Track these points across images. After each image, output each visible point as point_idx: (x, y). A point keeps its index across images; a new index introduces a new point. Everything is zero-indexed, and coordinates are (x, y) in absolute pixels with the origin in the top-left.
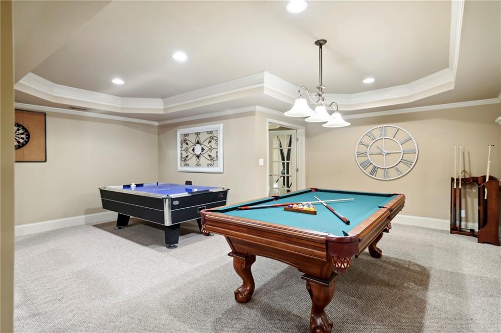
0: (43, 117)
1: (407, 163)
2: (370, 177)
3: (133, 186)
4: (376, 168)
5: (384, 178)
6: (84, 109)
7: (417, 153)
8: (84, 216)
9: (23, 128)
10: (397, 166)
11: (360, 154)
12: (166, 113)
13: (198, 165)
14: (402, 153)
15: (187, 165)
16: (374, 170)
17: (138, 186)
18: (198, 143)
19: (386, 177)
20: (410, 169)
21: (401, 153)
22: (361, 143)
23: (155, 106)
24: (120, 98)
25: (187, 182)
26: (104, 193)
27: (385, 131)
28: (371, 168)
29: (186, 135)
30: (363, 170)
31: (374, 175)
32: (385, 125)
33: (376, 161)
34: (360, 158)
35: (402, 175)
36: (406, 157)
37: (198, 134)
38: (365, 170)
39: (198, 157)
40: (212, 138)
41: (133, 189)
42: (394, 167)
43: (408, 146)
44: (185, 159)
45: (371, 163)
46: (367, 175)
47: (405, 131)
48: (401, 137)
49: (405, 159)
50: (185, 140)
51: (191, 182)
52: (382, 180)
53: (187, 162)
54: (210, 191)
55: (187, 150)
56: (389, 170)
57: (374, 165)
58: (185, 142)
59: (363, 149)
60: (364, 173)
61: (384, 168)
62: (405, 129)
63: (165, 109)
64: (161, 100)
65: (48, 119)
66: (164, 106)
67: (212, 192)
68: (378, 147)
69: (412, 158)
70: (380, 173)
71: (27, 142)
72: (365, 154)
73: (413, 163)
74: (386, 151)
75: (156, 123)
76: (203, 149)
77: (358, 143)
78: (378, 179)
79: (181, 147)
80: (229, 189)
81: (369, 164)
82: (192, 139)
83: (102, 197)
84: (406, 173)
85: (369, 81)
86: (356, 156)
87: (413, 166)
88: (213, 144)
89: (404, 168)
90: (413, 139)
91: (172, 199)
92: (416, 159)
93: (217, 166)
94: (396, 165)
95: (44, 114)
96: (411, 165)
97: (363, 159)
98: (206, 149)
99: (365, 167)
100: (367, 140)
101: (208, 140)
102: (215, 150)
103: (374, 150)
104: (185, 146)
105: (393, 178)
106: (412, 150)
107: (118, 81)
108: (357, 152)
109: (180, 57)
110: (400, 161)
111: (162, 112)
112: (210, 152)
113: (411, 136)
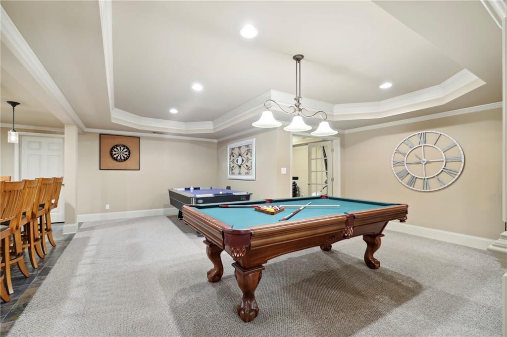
0: (138, 140)
1: (451, 173)
2: (408, 188)
3: (192, 189)
4: (415, 178)
5: (424, 189)
6: (162, 133)
7: (463, 161)
8: (163, 209)
9: (127, 148)
10: (440, 176)
11: (396, 164)
12: (215, 131)
13: (240, 174)
14: (445, 161)
15: (233, 174)
16: (413, 181)
17: (195, 189)
18: (240, 155)
19: (425, 188)
20: (454, 180)
21: (443, 161)
22: (397, 152)
23: (207, 127)
24: (183, 123)
25: (228, 187)
26: (171, 194)
27: (425, 137)
28: (408, 178)
29: (233, 149)
30: (400, 181)
31: (413, 185)
32: (425, 132)
33: (414, 171)
34: (396, 167)
35: (445, 186)
36: (449, 166)
37: (240, 148)
38: (401, 180)
39: (240, 167)
40: (249, 151)
41: (192, 191)
42: (434, 177)
43: (451, 154)
44: (232, 169)
45: (409, 173)
46: (404, 185)
47: (448, 136)
48: (443, 143)
49: (449, 169)
50: (232, 153)
51: (230, 187)
52: (421, 191)
53: (233, 171)
54: (234, 194)
55: (233, 162)
56: (429, 180)
57: (412, 174)
58: (232, 155)
59: (400, 158)
60: (401, 183)
61: (423, 178)
62: (449, 135)
63: (214, 129)
64: (211, 122)
65: (141, 141)
66: (214, 126)
67: (234, 195)
68: (416, 156)
69: (458, 167)
70: (419, 184)
71: (129, 157)
72: (401, 163)
73: (458, 172)
74: (425, 160)
75: (216, 141)
76: (243, 160)
77: (395, 151)
78: (416, 191)
79: (230, 159)
80: (252, 194)
81: (406, 174)
82: (236, 152)
83: (170, 196)
84: (449, 184)
85: (386, 86)
86: (392, 166)
87: (457, 176)
88: (249, 156)
89: (447, 179)
90: (458, 145)
91: (196, 198)
92: (462, 168)
93: (251, 175)
94: (437, 175)
95: (139, 138)
96: (456, 175)
97: (400, 169)
98: (245, 160)
99: (402, 178)
100: (405, 149)
101: (246, 153)
102: (250, 161)
103: (412, 159)
104: (232, 157)
105: (434, 190)
106: (457, 157)
107: (174, 111)
108: (393, 162)
109: (197, 87)
110: (442, 171)
111: (212, 132)
112: (247, 162)
113: (455, 142)
